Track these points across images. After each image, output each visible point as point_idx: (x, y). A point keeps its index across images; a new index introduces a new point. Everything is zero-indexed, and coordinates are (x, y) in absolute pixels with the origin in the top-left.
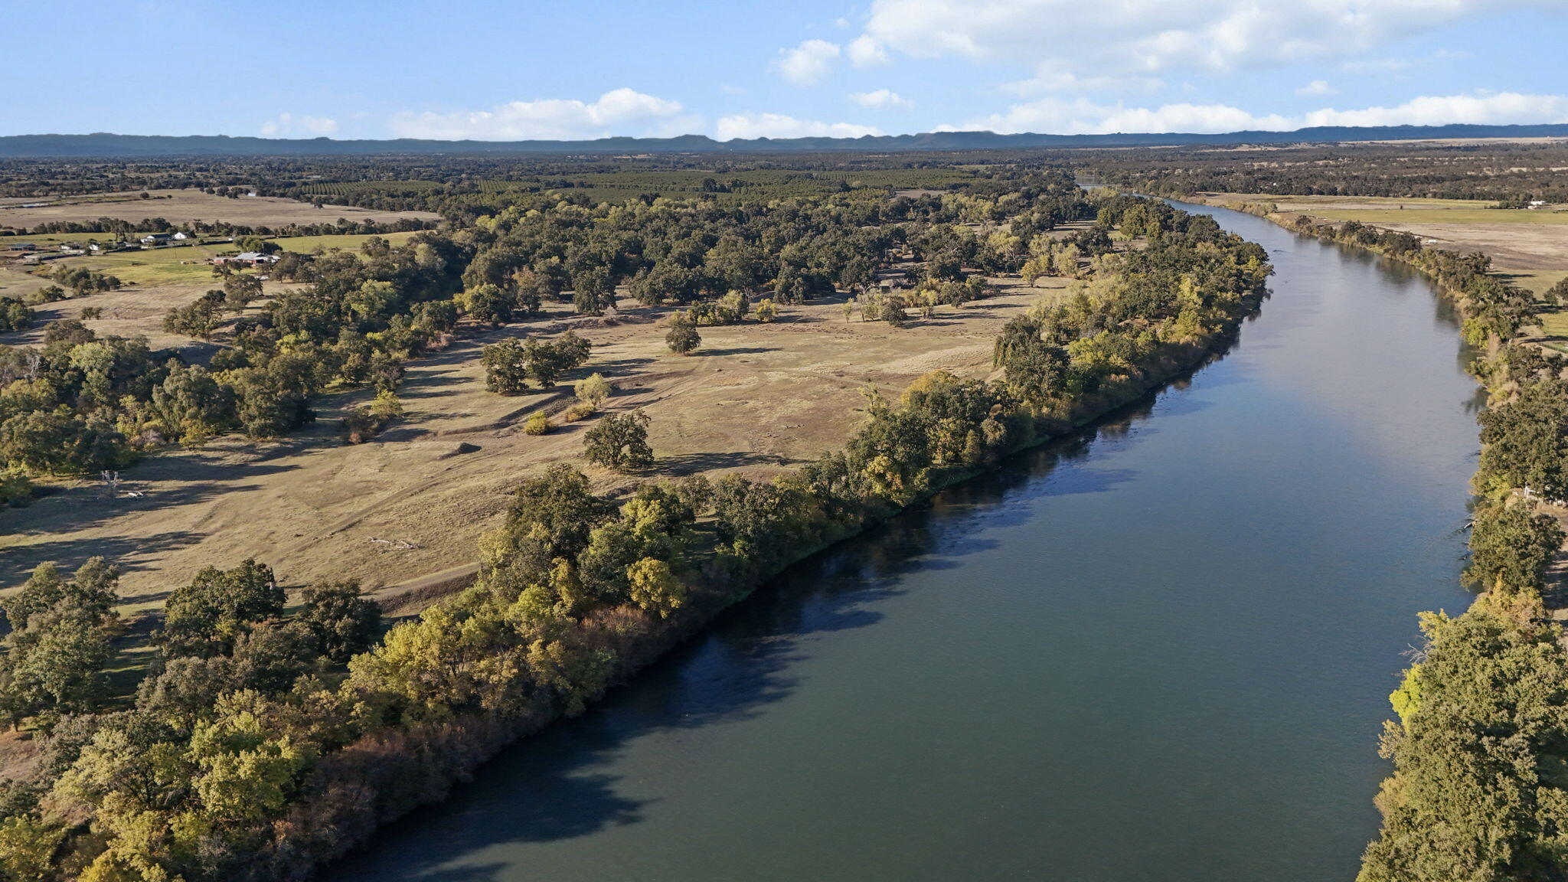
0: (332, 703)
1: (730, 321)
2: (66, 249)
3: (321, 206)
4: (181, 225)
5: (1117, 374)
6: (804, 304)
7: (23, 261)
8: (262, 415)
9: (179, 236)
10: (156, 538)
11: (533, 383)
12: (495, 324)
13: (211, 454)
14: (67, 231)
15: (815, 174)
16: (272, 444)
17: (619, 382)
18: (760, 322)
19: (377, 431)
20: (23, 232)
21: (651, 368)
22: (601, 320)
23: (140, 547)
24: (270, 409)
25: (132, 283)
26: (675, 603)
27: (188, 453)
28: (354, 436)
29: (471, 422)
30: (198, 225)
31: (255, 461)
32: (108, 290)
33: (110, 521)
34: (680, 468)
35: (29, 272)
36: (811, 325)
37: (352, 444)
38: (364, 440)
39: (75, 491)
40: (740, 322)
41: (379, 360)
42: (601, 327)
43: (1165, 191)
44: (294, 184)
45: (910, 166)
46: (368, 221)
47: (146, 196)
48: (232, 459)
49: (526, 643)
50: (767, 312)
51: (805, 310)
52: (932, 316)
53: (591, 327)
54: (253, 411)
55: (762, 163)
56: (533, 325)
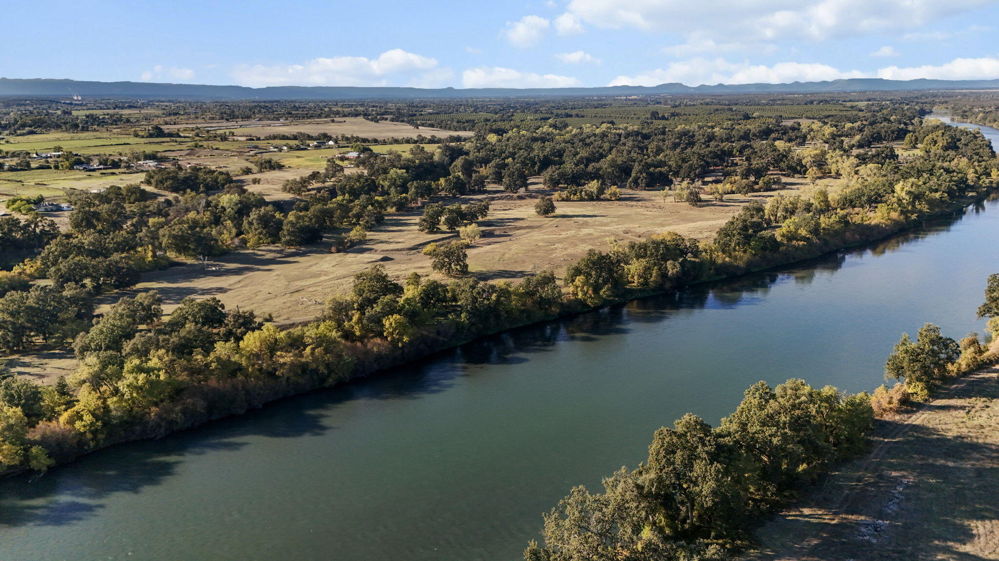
0: (203, 362)
1: (591, 199)
2: (272, 149)
3: (418, 128)
4: (334, 136)
5: (798, 240)
6: (645, 190)
7: (248, 154)
8: (289, 234)
9: (331, 143)
10: (210, 289)
11: (444, 228)
12: (454, 195)
13: (260, 253)
14: (281, 139)
15: (734, 109)
16: (293, 250)
17: (495, 230)
18: (608, 200)
19: (349, 247)
20: (259, 139)
21: (518, 224)
22: (515, 195)
23: (200, 292)
24: (293, 232)
25: (290, 167)
26: (406, 339)
27: (251, 251)
28: (333, 249)
29: (399, 246)
30: (343, 137)
31: (280, 258)
32: (274, 169)
33: (196, 280)
34: (484, 277)
35: (247, 160)
36: (640, 203)
37: (332, 253)
38: (338, 251)
39: (191, 265)
40: (598, 199)
41: (370, 211)
42: (515, 200)
43: (990, 122)
44: (415, 115)
45: (812, 102)
46: (433, 137)
47: (333, 121)
48: (270, 256)
49: (305, 346)
50: (615, 194)
51: (644, 194)
52: (721, 200)
53: (508, 200)
54: (285, 233)
55: (707, 100)
56: (474, 197)
